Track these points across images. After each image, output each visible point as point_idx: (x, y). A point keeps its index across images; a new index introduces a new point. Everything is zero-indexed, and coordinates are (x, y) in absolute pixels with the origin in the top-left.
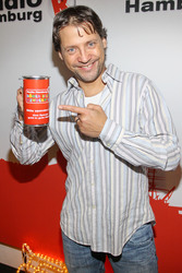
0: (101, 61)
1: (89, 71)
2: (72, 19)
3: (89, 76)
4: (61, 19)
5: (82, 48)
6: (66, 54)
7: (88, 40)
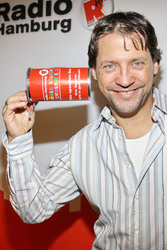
0: (147, 89)
1: (127, 100)
2: (118, 25)
3: (126, 106)
4: (104, 24)
5: (124, 66)
6: (102, 71)
7: (135, 57)
